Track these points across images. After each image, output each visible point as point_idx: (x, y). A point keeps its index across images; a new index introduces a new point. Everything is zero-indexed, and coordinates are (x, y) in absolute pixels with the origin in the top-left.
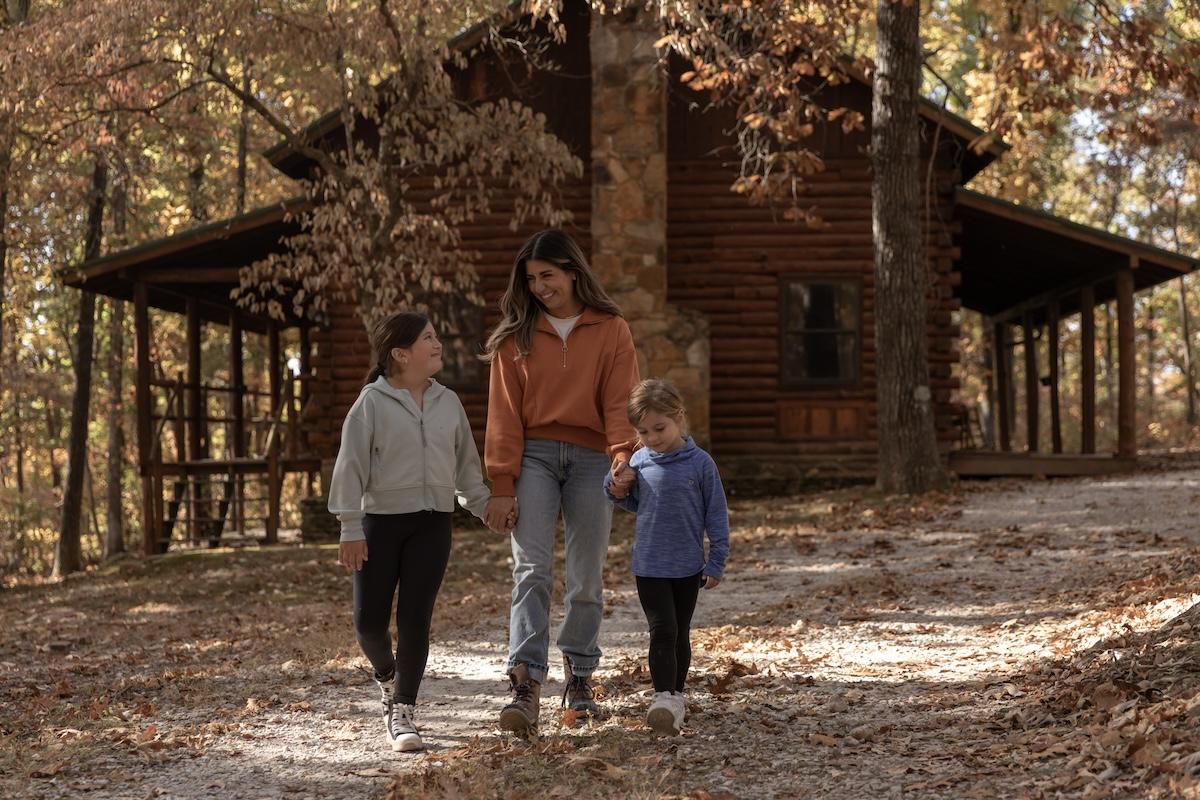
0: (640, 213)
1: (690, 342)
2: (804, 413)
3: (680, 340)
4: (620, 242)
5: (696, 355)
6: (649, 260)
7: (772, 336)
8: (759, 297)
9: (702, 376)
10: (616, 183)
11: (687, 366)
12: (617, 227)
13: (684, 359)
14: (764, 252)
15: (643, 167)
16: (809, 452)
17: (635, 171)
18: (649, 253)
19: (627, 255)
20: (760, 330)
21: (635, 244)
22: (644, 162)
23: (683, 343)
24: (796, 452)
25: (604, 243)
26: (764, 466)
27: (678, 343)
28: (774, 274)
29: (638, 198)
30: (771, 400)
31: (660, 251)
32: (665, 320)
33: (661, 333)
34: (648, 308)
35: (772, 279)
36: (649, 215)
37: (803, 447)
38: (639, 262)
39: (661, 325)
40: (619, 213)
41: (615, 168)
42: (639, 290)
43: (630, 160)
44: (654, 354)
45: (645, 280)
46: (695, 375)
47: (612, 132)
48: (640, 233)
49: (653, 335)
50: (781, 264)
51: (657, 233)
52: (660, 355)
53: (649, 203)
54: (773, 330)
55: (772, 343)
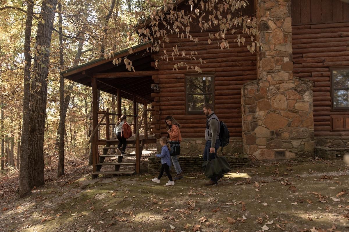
0: (282, 41)
1: (305, 92)
2: (342, 120)
3: (300, 91)
4: (273, 53)
5: (307, 97)
6: (286, 59)
7: (328, 91)
8: (322, 76)
9: (310, 105)
10: (272, 30)
11: (304, 101)
12: (272, 47)
13: (303, 98)
14: (323, 58)
15: (283, 23)
16: (345, 135)
17: (279, 24)
18: (286, 57)
19: (277, 58)
20: (323, 88)
21: (280, 54)
22: (283, 21)
23: (301, 92)
24: (341, 135)
25: (267, 54)
26: (328, 141)
27: (299, 92)
28: (328, 67)
29: (281, 35)
30: (329, 115)
31: (290, 56)
32: (294, 83)
33: (292, 88)
34: (287, 78)
35: (327, 69)
36: (286, 42)
37: (343, 133)
38: (282, 60)
39: (292, 85)
40: (273, 41)
41: (271, 24)
42: (282, 72)
43: (277, 20)
44: (289, 97)
45: (284, 68)
46: (307, 105)
47: (269, 10)
48: (283, 49)
49: (289, 89)
50: (331, 63)
51: (289, 48)
52: (292, 97)
53: (285, 36)
54: (328, 88)
55: (328, 93)
